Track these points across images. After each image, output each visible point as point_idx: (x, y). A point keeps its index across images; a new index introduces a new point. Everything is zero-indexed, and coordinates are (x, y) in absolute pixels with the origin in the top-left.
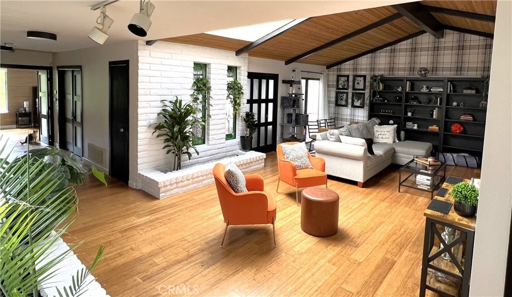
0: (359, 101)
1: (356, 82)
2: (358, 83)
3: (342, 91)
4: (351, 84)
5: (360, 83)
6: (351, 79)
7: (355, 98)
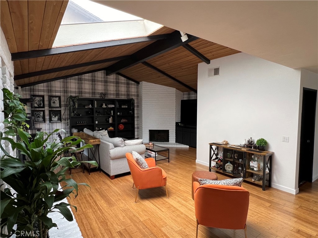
0: (57, 117)
1: (52, 102)
2: (54, 102)
3: (38, 109)
4: (46, 103)
5: (56, 102)
6: (46, 98)
7: (52, 115)
